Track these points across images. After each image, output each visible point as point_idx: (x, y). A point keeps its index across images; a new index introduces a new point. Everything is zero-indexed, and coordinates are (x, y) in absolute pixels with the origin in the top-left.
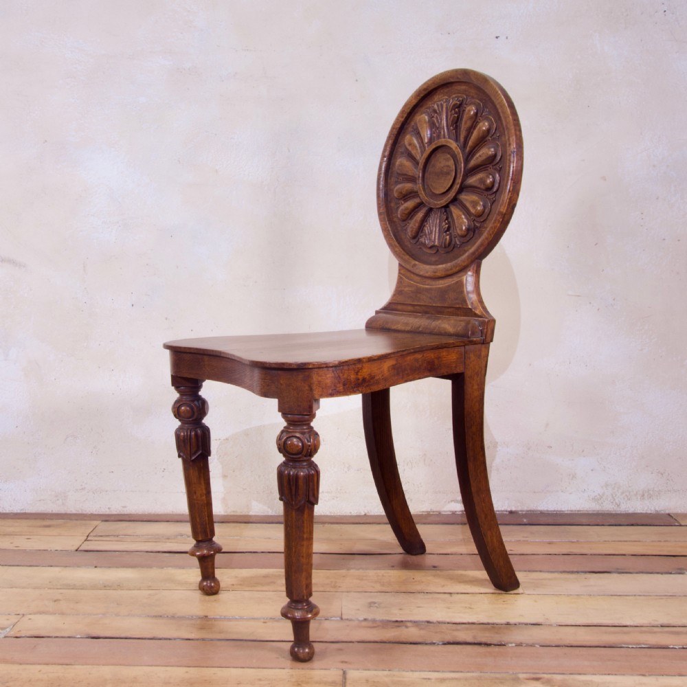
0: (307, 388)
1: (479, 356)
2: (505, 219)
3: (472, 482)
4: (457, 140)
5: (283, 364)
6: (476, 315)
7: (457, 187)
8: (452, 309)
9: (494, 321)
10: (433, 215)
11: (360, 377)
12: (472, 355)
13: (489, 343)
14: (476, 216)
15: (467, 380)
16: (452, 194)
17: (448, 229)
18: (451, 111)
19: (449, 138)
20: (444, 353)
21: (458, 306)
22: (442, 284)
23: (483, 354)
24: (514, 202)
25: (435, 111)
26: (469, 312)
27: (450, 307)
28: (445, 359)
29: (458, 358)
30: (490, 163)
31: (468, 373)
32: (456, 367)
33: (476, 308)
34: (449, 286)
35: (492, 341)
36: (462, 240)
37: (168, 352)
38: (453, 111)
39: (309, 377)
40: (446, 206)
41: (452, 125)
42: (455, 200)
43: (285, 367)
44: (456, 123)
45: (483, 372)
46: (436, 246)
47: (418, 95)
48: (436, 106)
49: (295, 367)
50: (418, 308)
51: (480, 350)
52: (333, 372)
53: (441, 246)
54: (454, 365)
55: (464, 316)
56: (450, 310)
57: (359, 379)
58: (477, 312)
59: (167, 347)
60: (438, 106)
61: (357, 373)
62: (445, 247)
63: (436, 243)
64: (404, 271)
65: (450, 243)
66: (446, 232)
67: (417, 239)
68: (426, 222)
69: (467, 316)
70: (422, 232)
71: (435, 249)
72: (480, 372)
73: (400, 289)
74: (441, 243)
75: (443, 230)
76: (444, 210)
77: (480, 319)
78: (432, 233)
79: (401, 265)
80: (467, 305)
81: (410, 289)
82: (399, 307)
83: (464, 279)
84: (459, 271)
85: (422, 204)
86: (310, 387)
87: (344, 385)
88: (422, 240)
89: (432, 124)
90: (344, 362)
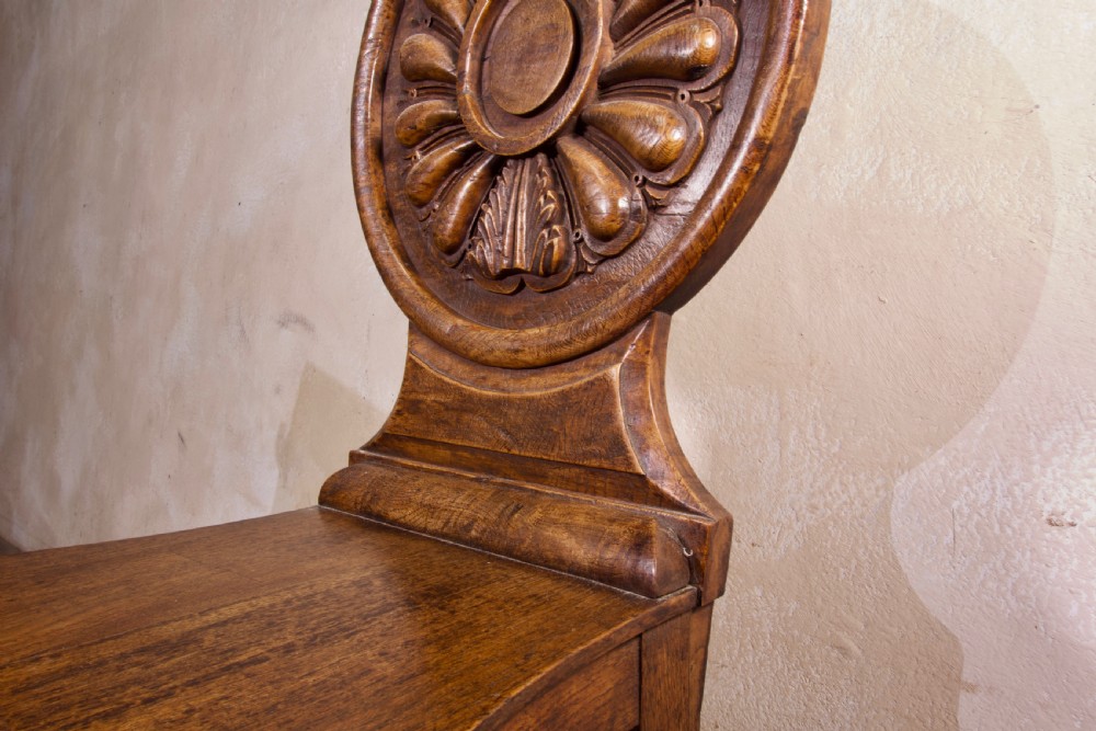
1: (682, 654)
2: (771, 165)
6: (662, 500)
7: (581, 85)
8: (574, 471)
9: (729, 523)
10: (506, 179)
12: (663, 657)
13: (711, 604)
14: (651, 167)
17: (557, 217)
20: (574, 685)
21: (594, 463)
22: (540, 387)
23: (694, 639)
24: (801, 105)
26: (639, 488)
27: (570, 465)
28: (573, 710)
29: (617, 686)
31: (650, 726)
32: (611, 721)
33: (660, 476)
34: (564, 395)
35: (721, 593)
36: (600, 248)
40: (550, 148)
45: (693, 702)
46: (519, 271)
50: (464, 454)
51: (686, 631)
53: (534, 272)
54: (606, 718)
55: (617, 496)
56: (565, 472)
58: (667, 488)
62: (547, 274)
63: (520, 262)
64: (423, 348)
65: (563, 263)
66: (548, 224)
67: (457, 255)
68: (487, 200)
69: (631, 499)
70: (474, 232)
71: (514, 280)
72: (687, 701)
73: (413, 396)
74: (536, 261)
75: (538, 221)
76: (541, 158)
77: (683, 517)
78: (503, 233)
79: (418, 328)
80: (630, 464)
81: (442, 398)
82: (412, 448)
83: (613, 373)
84: (596, 348)
85: (475, 151)
88: (474, 254)
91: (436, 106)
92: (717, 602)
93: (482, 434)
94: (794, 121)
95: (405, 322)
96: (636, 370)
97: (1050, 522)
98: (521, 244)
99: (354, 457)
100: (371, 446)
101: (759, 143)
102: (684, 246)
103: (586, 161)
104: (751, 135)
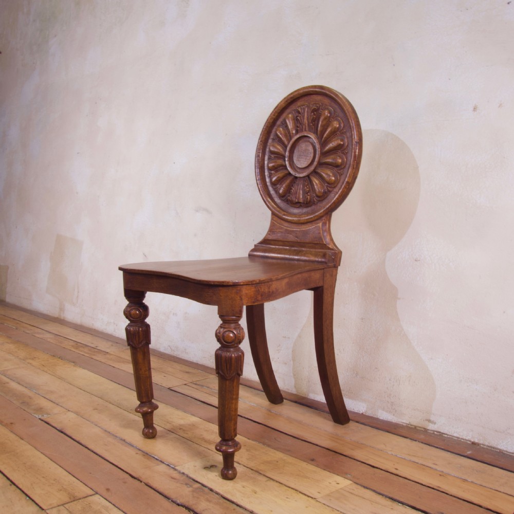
0: (239, 298)
1: (332, 276)
2: (350, 187)
3: (326, 357)
4: (316, 132)
5: (223, 282)
6: (329, 249)
7: (315, 163)
8: (312, 244)
9: (341, 252)
10: (297, 182)
11: (271, 290)
12: (328, 275)
14: (330, 183)
15: (325, 291)
16: (312, 168)
17: (309, 191)
18: (311, 113)
19: (309, 131)
20: (313, 274)
21: (316, 242)
22: (304, 228)
23: (334, 274)
24: (356, 175)
25: (299, 112)
26: (324, 246)
27: (310, 243)
28: (313, 278)
29: (319, 277)
30: (339, 149)
31: (325, 287)
33: (329, 244)
34: (310, 229)
35: (339, 265)
36: (318, 199)
37: (121, 272)
38: (313, 114)
39: (240, 290)
40: (308, 176)
41: (312, 123)
42: (315, 172)
43: (224, 284)
44: (315, 121)
46: (301, 203)
47: (286, 101)
48: (300, 110)
49: (232, 284)
50: (286, 243)
51: (332, 272)
52: (255, 287)
53: (304, 203)
54: (317, 282)
55: (320, 249)
56: (310, 245)
58: (330, 246)
59: (120, 269)
60: (301, 109)
61: (269, 288)
62: (307, 204)
63: (301, 201)
64: (276, 218)
65: (310, 201)
66: (307, 193)
67: (285, 198)
68: (293, 186)
69: (323, 249)
70: (290, 192)
71: (299, 205)
72: (332, 285)
73: (272, 230)
74: (304, 201)
75: (305, 193)
76: (307, 178)
77: (333, 251)
78: (296, 194)
79: (273, 214)
80: (323, 242)
81: (280, 230)
82: (272, 242)
83: (320, 224)
84: (317, 220)
85: (290, 174)
86: (240, 297)
87: (262, 296)
88: (289, 198)
89: (296, 120)
90: (262, 281)
91: (280, 162)
92: (339, 267)
93: (291, 238)
94: (354, 178)
95: (270, 212)
96: (324, 224)
97: (416, 260)
98: (301, 197)
99: (255, 245)
100: (261, 243)
101: (347, 182)
102: (334, 200)
103: (316, 181)
104: (346, 180)
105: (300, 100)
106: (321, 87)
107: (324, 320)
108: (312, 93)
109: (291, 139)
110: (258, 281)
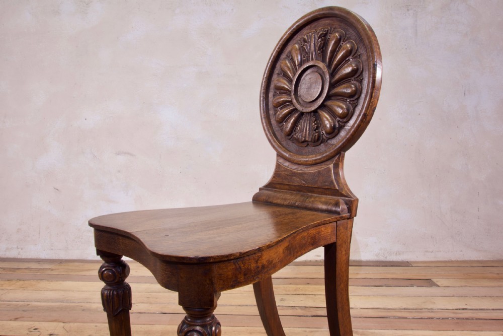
1: (346, 228)
2: (368, 119)
3: (340, 328)
4: (323, 61)
6: (342, 195)
7: (324, 96)
8: (321, 190)
9: (357, 200)
10: (304, 118)
11: (260, 265)
12: (342, 228)
13: (353, 218)
14: (340, 118)
15: (338, 248)
16: (320, 101)
17: (317, 128)
18: (318, 39)
19: (316, 59)
20: (322, 228)
21: (326, 187)
22: (312, 170)
23: (349, 226)
24: (374, 106)
25: (305, 41)
26: (337, 193)
27: (320, 188)
28: (323, 233)
29: (331, 232)
30: (352, 76)
31: (339, 243)
32: (330, 239)
33: (342, 189)
34: (319, 172)
35: (355, 216)
36: (328, 136)
38: (320, 40)
39: (210, 271)
40: (315, 111)
41: (319, 50)
42: (322, 106)
44: (323, 48)
45: (349, 241)
46: (307, 141)
48: (306, 37)
49: (196, 261)
50: (293, 187)
51: (347, 223)
52: (234, 263)
53: (311, 141)
54: (329, 238)
55: (332, 195)
56: (319, 190)
57: (258, 267)
58: (344, 193)
60: (307, 36)
61: (257, 262)
62: (314, 142)
63: (307, 139)
64: (281, 161)
65: (318, 139)
66: (314, 130)
67: (291, 136)
68: (299, 123)
69: (335, 195)
70: (295, 130)
71: (305, 144)
72: (347, 240)
73: (278, 173)
74: (311, 139)
76: (313, 113)
77: (347, 198)
78: (303, 131)
79: (279, 155)
80: (335, 187)
81: (286, 173)
82: (277, 186)
83: (331, 166)
84: (327, 160)
85: (295, 110)
86: (211, 280)
87: (245, 275)
88: (295, 136)
89: (302, 51)
90: (245, 253)
91: (285, 97)
92: (355, 218)
93: (297, 181)
94: (373, 109)
95: (275, 153)
96: (336, 166)
98: (308, 134)
99: (260, 189)
100: (266, 186)
101: (364, 115)
102: (348, 137)
104: (363, 112)
105: (307, 28)
106: (331, 8)
107: (338, 283)
108: (319, 17)
109: (297, 71)
110: (238, 254)
